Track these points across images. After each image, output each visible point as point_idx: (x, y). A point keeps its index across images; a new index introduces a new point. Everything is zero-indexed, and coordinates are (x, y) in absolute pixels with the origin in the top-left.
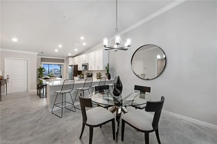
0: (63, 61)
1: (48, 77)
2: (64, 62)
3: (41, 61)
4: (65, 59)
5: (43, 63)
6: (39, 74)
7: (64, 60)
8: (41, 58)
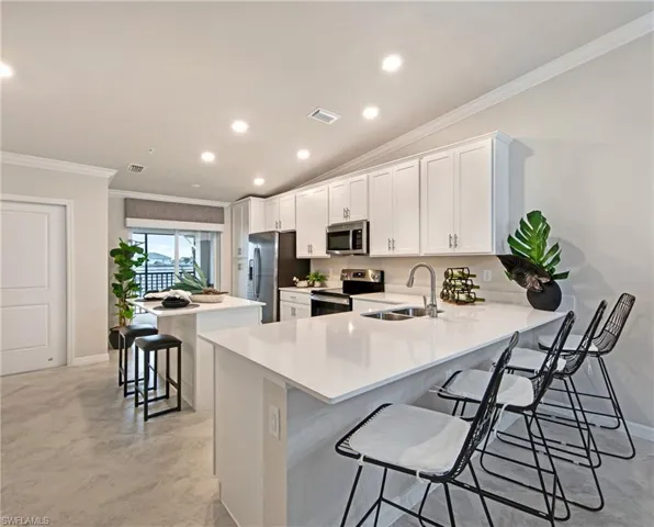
0: (216, 215)
1: (186, 295)
2: (223, 223)
3: (126, 216)
4: (225, 205)
5: (131, 222)
6: (117, 277)
7: (222, 209)
8: (126, 199)
